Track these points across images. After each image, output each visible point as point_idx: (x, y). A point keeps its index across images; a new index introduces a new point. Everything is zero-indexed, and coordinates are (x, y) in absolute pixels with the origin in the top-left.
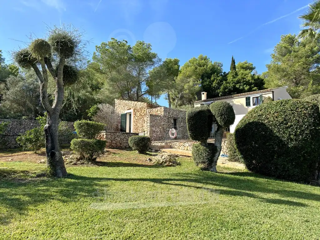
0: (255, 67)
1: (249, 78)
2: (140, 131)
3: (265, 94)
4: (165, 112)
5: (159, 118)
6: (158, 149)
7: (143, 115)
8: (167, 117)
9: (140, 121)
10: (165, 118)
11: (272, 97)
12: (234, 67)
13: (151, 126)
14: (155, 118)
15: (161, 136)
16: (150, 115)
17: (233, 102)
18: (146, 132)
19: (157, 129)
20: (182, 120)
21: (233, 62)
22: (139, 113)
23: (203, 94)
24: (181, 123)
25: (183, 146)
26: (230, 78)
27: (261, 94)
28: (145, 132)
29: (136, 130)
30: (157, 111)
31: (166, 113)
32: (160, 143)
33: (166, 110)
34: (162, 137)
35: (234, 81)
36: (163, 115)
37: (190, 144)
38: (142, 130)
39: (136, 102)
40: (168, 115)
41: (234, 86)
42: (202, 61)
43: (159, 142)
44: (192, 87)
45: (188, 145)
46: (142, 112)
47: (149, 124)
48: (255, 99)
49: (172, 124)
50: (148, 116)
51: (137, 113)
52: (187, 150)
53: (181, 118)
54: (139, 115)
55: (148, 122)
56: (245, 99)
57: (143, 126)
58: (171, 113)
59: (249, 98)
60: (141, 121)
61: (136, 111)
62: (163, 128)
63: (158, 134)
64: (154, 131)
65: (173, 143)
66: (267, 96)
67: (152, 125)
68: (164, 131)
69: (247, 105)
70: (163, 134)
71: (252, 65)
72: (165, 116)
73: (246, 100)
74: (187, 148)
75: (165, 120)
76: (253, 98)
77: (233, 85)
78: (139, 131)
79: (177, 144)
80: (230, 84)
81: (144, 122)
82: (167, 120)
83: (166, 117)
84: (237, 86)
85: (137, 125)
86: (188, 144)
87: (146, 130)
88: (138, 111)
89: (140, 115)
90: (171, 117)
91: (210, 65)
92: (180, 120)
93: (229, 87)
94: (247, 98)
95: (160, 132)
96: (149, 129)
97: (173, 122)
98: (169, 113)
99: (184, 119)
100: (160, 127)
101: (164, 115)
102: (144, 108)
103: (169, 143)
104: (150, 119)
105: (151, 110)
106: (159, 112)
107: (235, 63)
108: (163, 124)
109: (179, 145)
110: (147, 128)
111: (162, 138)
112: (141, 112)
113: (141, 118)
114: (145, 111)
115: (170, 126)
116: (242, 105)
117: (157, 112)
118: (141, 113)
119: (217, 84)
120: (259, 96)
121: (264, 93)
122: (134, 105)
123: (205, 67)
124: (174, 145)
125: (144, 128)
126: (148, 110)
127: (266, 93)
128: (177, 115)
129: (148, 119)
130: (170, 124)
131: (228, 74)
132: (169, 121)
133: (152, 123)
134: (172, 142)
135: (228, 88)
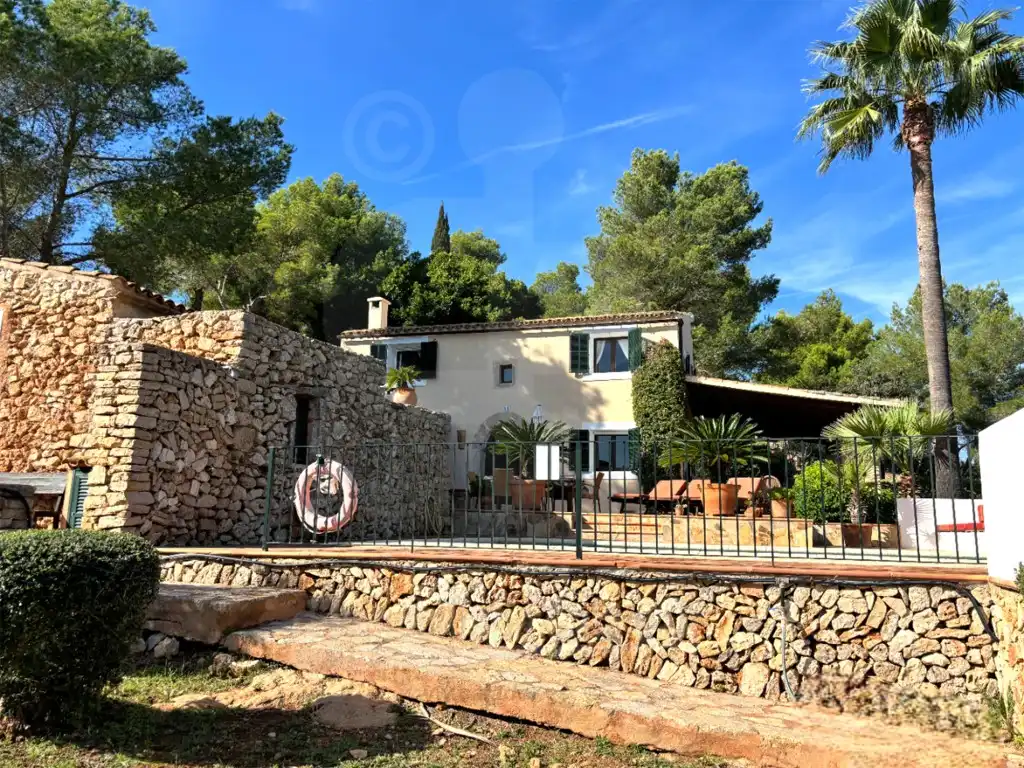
0: (504, 255)
1: (494, 285)
2: (43, 462)
3: (649, 330)
4: (251, 344)
5: (211, 379)
6: (214, 637)
7: (80, 350)
8: (259, 380)
9: (47, 392)
10: (246, 385)
11: (676, 344)
12: (442, 240)
13: (147, 435)
14: (185, 377)
15: (213, 501)
16: (148, 350)
17: (518, 348)
18: (97, 475)
19: (190, 456)
20: (343, 406)
21: (444, 223)
22: (45, 339)
23: (376, 304)
24: (338, 425)
25: (419, 598)
26: (437, 274)
27: (635, 326)
28: (84, 468)
29: (16, 451)
30: (195, 334)
31: (259, 352)
32: (215, 568)
33: (255, 330)
34: (214, 508)
35: (453, 285)
36: (234, 359)
37: (480, 590)
38: (65, 455)
39: (32, 268)
40: (263, 369)
41: (456, 304)
42: (342, 198)
43: (208, 561)
44: (309, 279)
45: (459, 593)
46: (79, 331)
47: (127, 418)
48: (602, 346)
49: (287, 425)
50: (123, 358)
51: (32, 340)
52: (450, 633)
53: (335, 394)
54: (44, 351)
55: (120, 399)
56: (566, 340)
57: (68, 429)
58: (285, 357)
59: (584, 338)
60: (56, 393)
61: (25, 321)
62: (230, 448)
63: (194, 491)
64: (167, 473)
65: (326, 572)
66: (656, 337)
67: (153, 424)
68: (234, 472)
69: (574, 367)
70: (227, 492)
71: (498, 247)
72: (245, 370)
73: (573, 348)
74: (448, 616)
75: (245, 400)
76: (596, 340)
77: (452, 300)
78: (34, 455)
79: (364, 586)
80: (438, 294)
81: (78, 400)
82: (259, 397)
83: (253, 376)
84: (465, 304)
85: (23, 415)
86: (460, 591)
87: (95, 457)
88: (43, 328)
89: (57, 350)
90: (281, 382)
91: (369, 217)
92: (332, 406)
93: (439, 303)
94: (574, 338)
95: (205, 477)
96: (126, 450)
97: (290, 410)
98: (272, 354)
99: (352, 400)
100: (212, 445)
101: (241, 364)
102: (89, 310)
103: (290, 567)
104: (143, 380)
105: (147, 322)
106: (205, 343)
107: (448, 229)
108: (232, 419)
109: (378, 592)
110: (109, 442)
111: (218, 521)
112: (66, 333)
113: (60, 375)
114: (99, 327)
115: (272, 435)
116: (557, 367)
117: (188, 343)
118: (66, 341)
119: (400, 286)
120: (626, 334)
121: (647, 326)
122: (19, 283)
123: (350, 221)
124: (339, 592)
125: (75, 441)
126: (125, 321)
127: (653, 325)
128: (319, 371)
129: (123, 375)
130: (277, 428)
131: (427, 260)
132: (272, 407)
133: (153, 412)
134: (321, 566)
135: (433, 307)
